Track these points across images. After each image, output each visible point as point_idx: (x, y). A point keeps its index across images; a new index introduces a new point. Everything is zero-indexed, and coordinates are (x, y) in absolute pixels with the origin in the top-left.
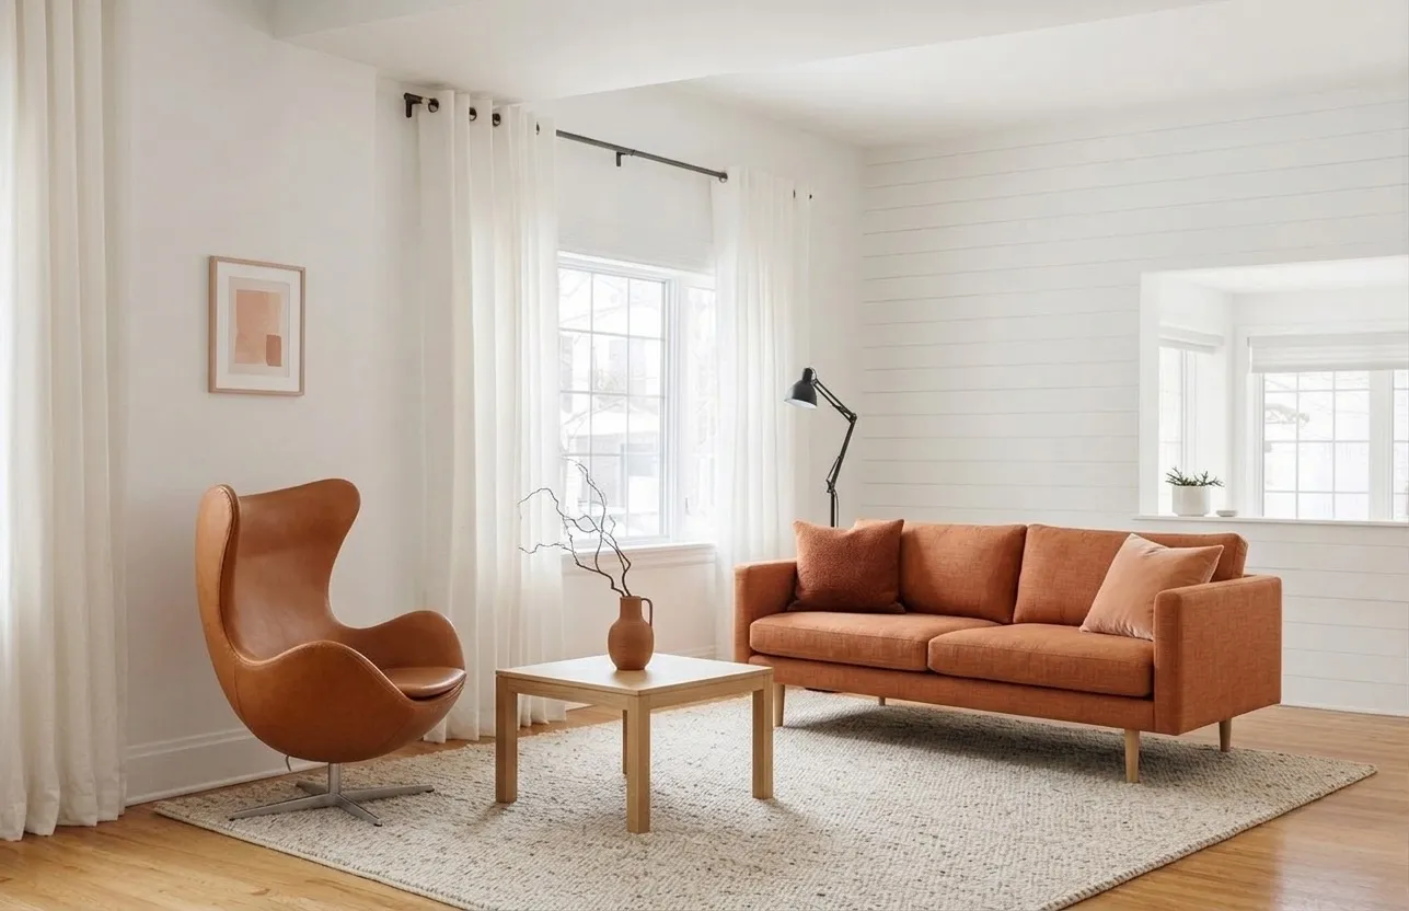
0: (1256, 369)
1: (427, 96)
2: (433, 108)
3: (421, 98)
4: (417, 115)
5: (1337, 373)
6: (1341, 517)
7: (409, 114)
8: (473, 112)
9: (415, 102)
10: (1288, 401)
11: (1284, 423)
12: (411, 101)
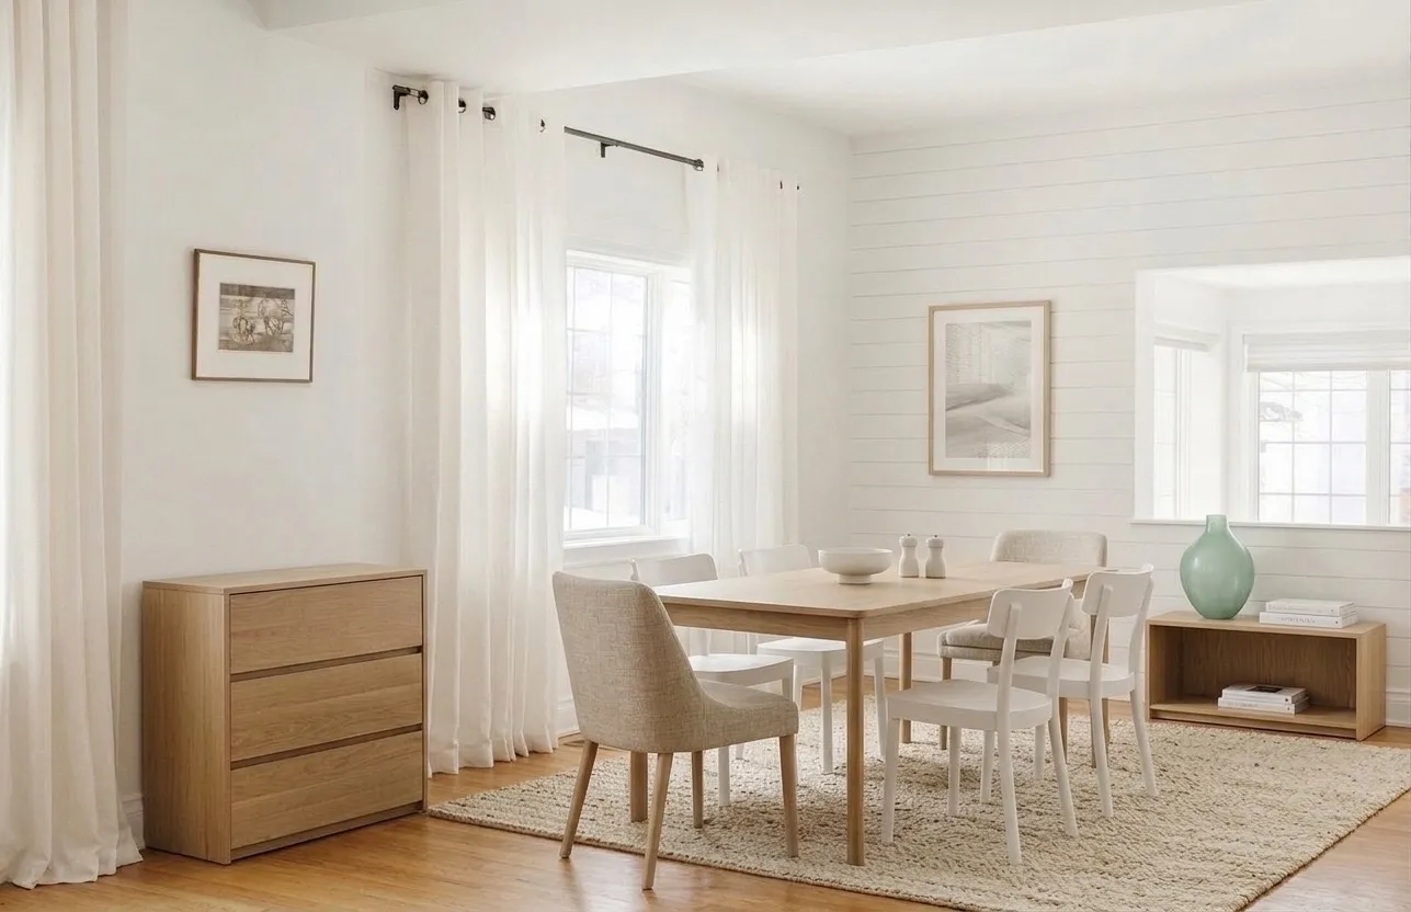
0: (1251, 368)
1: (416, 86)
2: (422, 99)
3: (409, 89)
4: (405, 106)
5: (1334, 372)
6: (1337, 522)
7: (397, 106)
8: (462, 104)
9: (405, 94)
10: (1284, 400)
11: (1276, 421)
12: (400, 93)
